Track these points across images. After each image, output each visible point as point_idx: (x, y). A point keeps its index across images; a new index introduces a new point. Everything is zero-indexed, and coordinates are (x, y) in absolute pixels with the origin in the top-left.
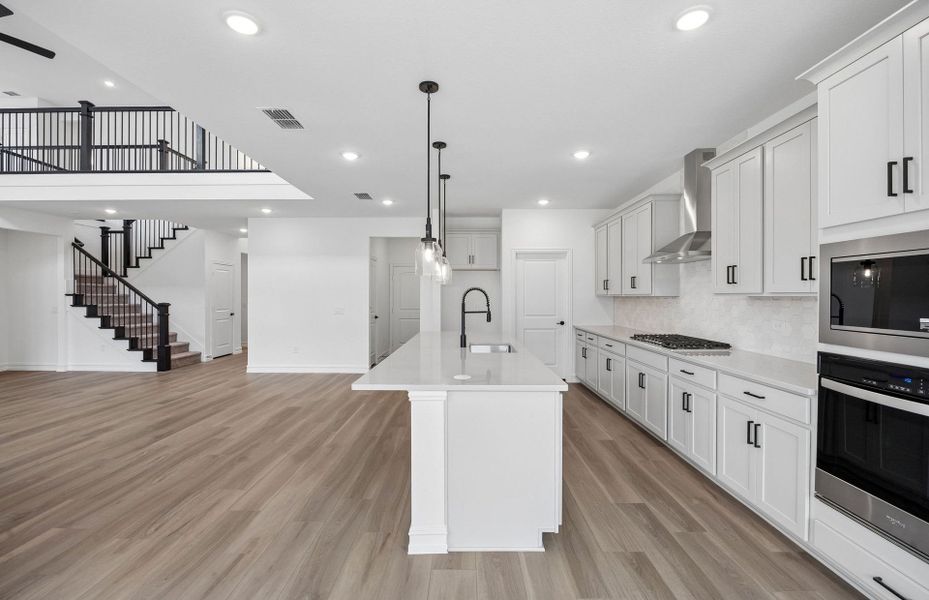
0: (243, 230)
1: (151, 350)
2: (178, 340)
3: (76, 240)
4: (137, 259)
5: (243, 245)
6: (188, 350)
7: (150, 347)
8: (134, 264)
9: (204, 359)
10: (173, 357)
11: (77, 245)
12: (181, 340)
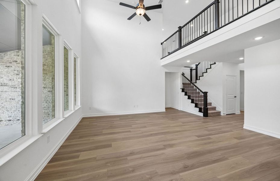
0: (241, 59)
1: (201, 108)
2: (212, 105)
3: (183, 73)
4: (199, 77)
5: (241, 66)
6: (215, 110)
7: (201, 107)
8: (198, 79)
9: (222, 114)
10: (209, 112)
11: (183, 74)
12: (213, 105)
